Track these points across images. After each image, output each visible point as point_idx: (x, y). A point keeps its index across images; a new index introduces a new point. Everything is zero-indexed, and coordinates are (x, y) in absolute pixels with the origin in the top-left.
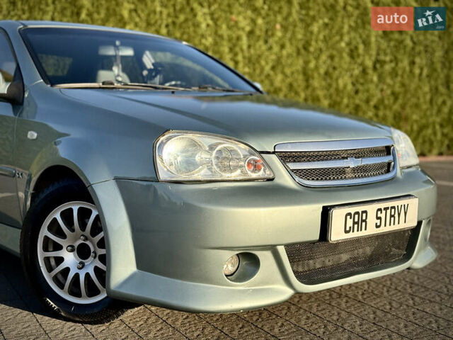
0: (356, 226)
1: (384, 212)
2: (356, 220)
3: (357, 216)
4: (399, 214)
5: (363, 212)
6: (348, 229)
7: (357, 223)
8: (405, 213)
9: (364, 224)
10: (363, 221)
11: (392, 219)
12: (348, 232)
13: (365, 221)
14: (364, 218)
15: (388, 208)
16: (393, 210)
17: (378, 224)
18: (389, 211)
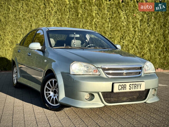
0: (122, 89)
1: (132, 85)
2: (122, 87)
3: (122, 86)
4: (138, 86)
5: (125, 85)
6: (120, 89)
7: (123, 88)
8: (140, 86)
9: (125, 88)
10: (124, 87)
11: (135, 87)
12: (120, 90)
13: (125, 87)
14: (125, 86)
15: (134, 84)
16: (135, 85)
17: (130, 88)
18: (134, 85)
